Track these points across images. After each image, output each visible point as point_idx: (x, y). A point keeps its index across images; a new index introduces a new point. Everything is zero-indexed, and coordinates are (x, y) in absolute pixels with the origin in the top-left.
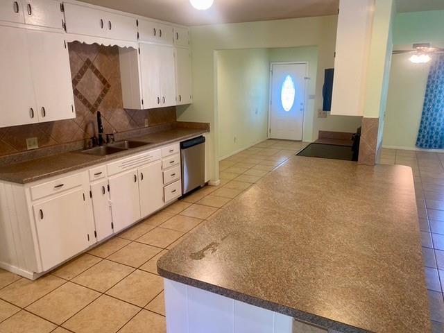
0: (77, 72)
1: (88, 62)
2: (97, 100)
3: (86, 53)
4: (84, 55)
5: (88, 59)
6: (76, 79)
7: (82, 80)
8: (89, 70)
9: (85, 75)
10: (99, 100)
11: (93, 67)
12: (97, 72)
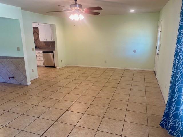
10: (37, 39)
11: (36, 32)
12: (37, 33)
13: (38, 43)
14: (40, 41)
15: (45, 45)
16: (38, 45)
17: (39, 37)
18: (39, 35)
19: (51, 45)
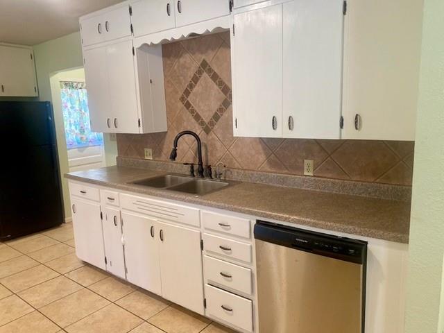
0: (190, 80)
1: (204, 64)
2: (213, 117)
3: (202, 53)
4: (200, 56)
5: (204, 60)
6: (189, 89)
7: (195, 90)
8: (205, 75)
9: (198, 83)
10: (216, 117)
11: (210, 70)
12: (215, 77)
13: (218, 144)
14: (237, 133)
15: (262, 158)
16: (219, 155)
17: (227, 103)
18: (227, 90)
19: (308, 163)
